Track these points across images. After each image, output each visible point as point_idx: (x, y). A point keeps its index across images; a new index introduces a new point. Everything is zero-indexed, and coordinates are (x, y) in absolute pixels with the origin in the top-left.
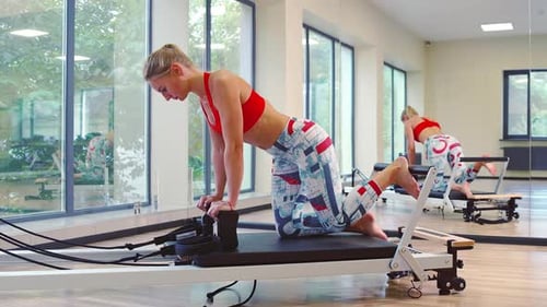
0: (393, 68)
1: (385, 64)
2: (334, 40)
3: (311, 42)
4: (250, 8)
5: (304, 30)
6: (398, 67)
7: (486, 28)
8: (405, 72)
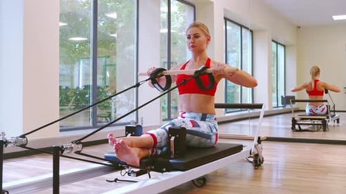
0: (277, 43)
1: (273, 41)
2: (242, 26)
3: (228, 27)
4: (192, 8)
5: (224, 21)
6: (280, 42)
7: (336, 18)
8: (284, 46)
